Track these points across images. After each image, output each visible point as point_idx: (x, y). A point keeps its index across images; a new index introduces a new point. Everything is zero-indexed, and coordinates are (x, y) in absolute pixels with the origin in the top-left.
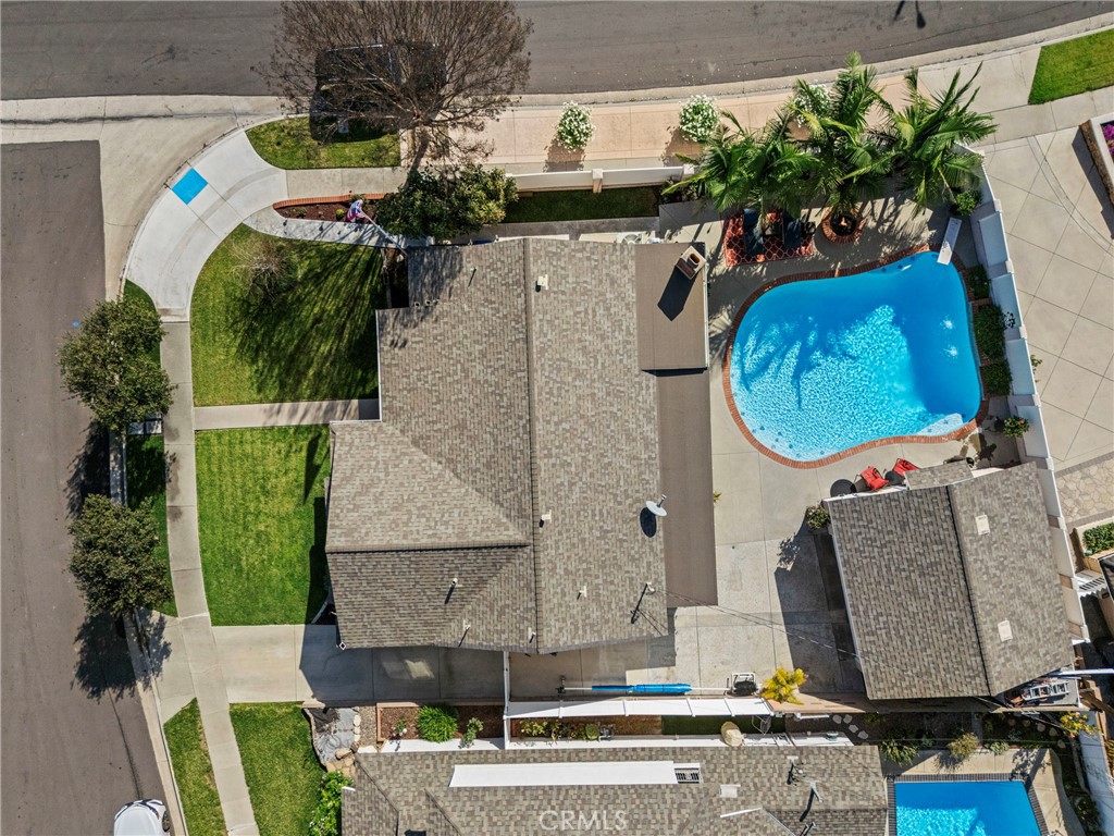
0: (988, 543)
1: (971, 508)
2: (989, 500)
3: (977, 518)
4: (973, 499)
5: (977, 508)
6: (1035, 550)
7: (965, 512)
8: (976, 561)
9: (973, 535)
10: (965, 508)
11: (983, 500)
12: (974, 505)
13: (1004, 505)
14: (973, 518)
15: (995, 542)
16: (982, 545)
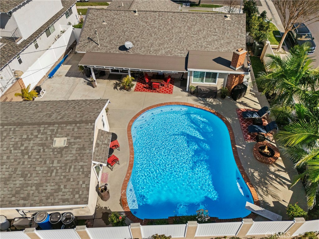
0: (46, 145)
1: (75, 135)
2: (74, 152)
3: (66, 138)
4: (79, 138)
5: (72, 140)
6: (22, 187)
7: (73, 129)
8: (39, 131)
9: (57, 133)
10: (76, 130)
11: (76, 146)
12: (76, 138)
13: (66, 165)
14: (67, 135)
15: (44, 151)
16: (47, 140)
